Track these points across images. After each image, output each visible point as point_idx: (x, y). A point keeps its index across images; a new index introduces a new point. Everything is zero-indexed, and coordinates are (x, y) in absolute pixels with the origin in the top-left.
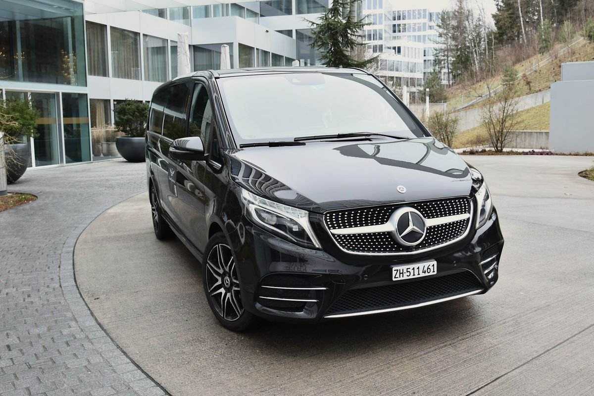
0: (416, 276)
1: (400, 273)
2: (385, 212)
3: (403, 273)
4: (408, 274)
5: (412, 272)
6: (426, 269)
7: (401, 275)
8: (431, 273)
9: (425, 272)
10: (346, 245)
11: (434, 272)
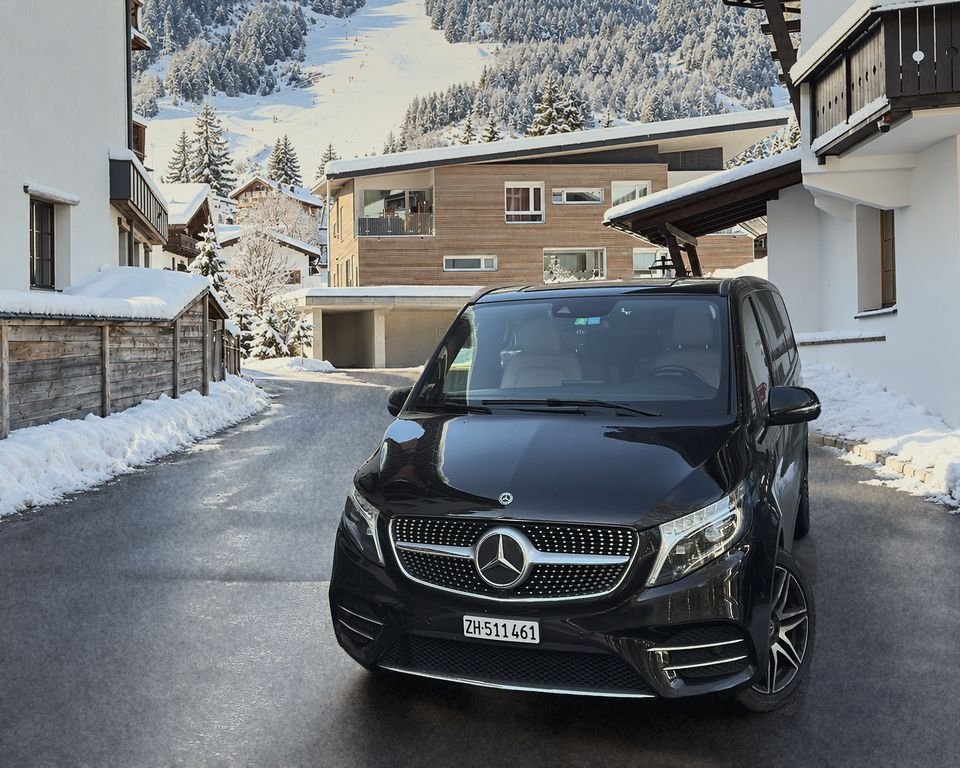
0: (502, 638)
1: (475, 627)
2: (474, 530)
3: (479, 628)
4: (488, 631)
5: (494, 629)
6: (518, 630)
7: (477, 630)
8: (529, 640)
9: (517, 635)
10: (412, 567)
11: (533, 638)
